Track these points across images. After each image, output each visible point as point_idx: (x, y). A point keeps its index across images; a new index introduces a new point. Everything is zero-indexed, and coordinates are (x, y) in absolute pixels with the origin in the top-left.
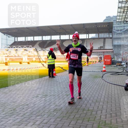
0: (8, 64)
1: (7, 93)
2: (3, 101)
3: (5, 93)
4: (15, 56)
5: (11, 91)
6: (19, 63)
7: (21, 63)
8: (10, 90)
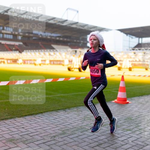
0: (132, 70)
1: (144, 104)
2: (142, 112)
3: (141, 103)
4: (140, 61)
5: (147, 102)
6: (145, 69)
7: (147, 69)
8: (146, 100)
